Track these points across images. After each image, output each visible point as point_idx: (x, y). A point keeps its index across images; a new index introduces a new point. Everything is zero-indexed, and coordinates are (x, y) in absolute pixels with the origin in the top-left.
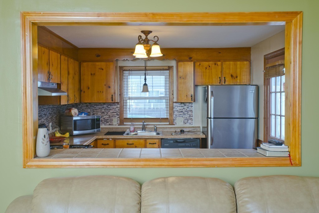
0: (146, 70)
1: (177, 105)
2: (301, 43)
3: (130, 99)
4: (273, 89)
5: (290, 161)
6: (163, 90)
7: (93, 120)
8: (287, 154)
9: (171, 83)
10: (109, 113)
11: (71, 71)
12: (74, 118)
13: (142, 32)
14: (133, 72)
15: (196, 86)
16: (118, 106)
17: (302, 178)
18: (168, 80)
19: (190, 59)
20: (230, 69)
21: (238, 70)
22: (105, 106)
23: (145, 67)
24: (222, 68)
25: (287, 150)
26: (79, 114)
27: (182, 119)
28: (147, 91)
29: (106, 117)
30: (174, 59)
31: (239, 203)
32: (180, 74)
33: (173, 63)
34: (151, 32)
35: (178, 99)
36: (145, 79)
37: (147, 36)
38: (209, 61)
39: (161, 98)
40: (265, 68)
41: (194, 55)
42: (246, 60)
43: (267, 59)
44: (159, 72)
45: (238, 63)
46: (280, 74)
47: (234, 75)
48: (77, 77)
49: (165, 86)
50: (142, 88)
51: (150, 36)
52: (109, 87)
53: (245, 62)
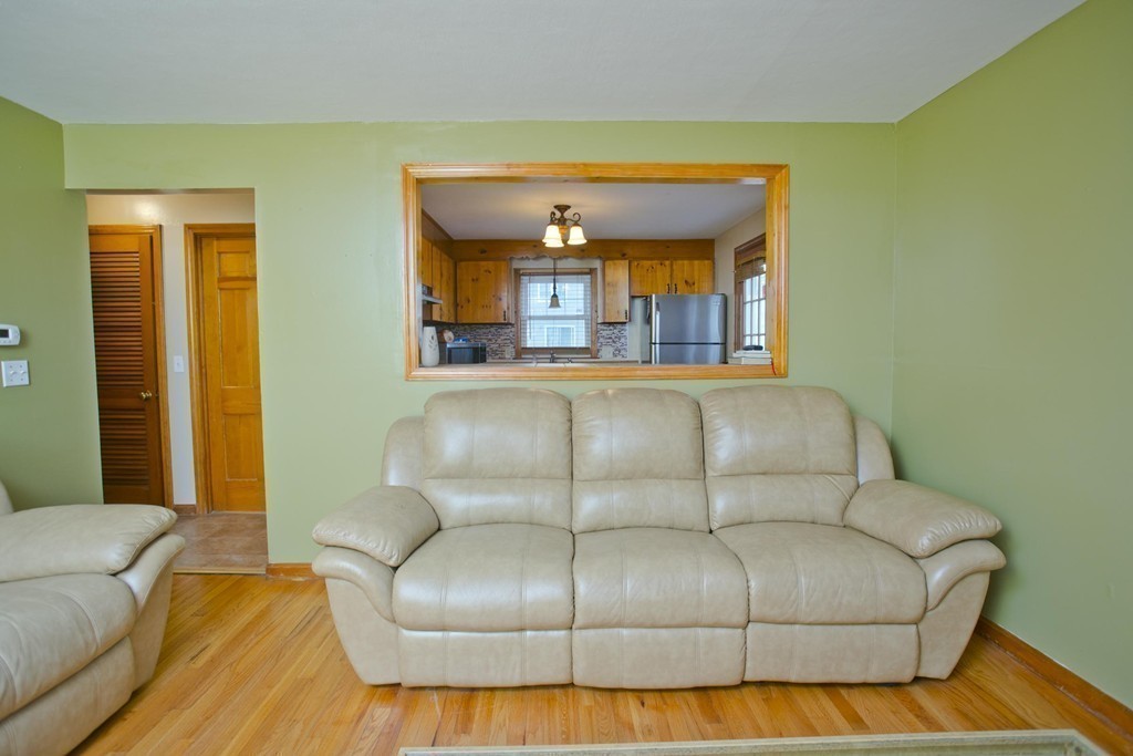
0: (555, 274)
1: (603, 327)
2: (787, 207)
3: (530, 318)
4: (748, 298)
5: (774, 371)
6: (581, 305)
7: (475, 350)
8: (769, 362)
9: (594, 294)
10: (499, 340)
11: (445, 273)
12: (448, 346)
13: (556, 207)
14: (536, 277)
15: (633, 298)
16: (513, 329)
17: (790, 388)
18: (589, 289)
19: (624, 256)
20: (683, 271)
21: (696, 273)
22: (492, 330)
23: (555, 269)
24: (672, 270)
25: (769, 356)
26: (455, 340)
27: (612, 350)
28: (558, 305)
29: (495, 346)
30: (600, 257)
31: (705, 418)
32: (608, 279)
33: (597, 264)
34: (569, 207)
35: (604, 317)
36: (555, 288)
37: (562, 214)
38: (652, 259)
39: (578, 318)
40: (737, 267)
41: (629, 251)
42: (708, 259)
43: (739, 253)
44: (575, 277)
45: (696, 262)
46: (758, 273)
47: (690, 281)
48: (452, 285)
49: (584, 299)
50: (549, 301)
51: (568, 214)
52: (500, 299)
53: (706, 262)
